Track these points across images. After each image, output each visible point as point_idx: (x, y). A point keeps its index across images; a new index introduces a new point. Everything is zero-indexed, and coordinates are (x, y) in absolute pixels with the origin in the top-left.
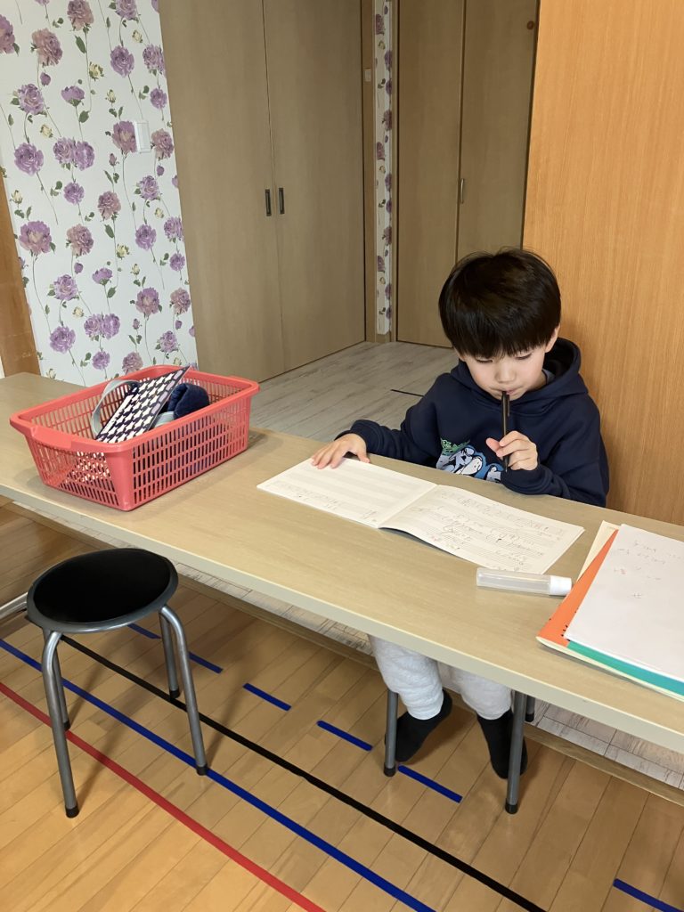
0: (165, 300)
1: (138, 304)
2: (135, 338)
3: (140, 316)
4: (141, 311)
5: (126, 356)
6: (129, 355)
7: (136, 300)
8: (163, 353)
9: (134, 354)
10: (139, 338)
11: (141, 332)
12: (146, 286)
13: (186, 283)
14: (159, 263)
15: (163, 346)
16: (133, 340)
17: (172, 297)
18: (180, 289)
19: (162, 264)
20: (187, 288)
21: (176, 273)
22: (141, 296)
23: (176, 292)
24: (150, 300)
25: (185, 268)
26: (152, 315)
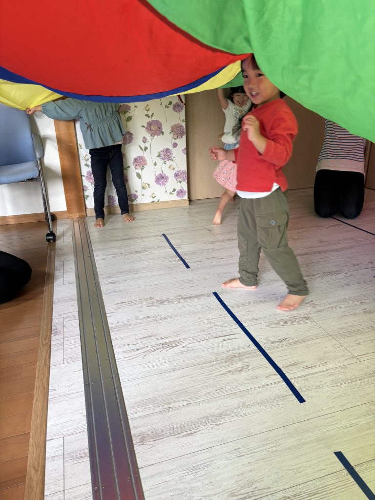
0: (166, 129)
1: (147, 128)
2: (143, 148)
3: (148, 136)
4: (149, 133)
5: (136, 157)
6: (138, 157)
7: (146, 126)
8: (163, 160)
9: (141, 157)
10: (146, 148)
11: (147, 145)
12: (154, 118)
13: (183, 121)
14: (164, 106)
15: (162, 156)
16: (141, 148)
17: (172, 127)
18: (179, 123)
19: (166, 107)
20: (184, 124)
21: (177, 114)
22: (150, 124)
23: (175, 125)
24: (156, 127)
25: (183, 112)
26: (156, 137)
